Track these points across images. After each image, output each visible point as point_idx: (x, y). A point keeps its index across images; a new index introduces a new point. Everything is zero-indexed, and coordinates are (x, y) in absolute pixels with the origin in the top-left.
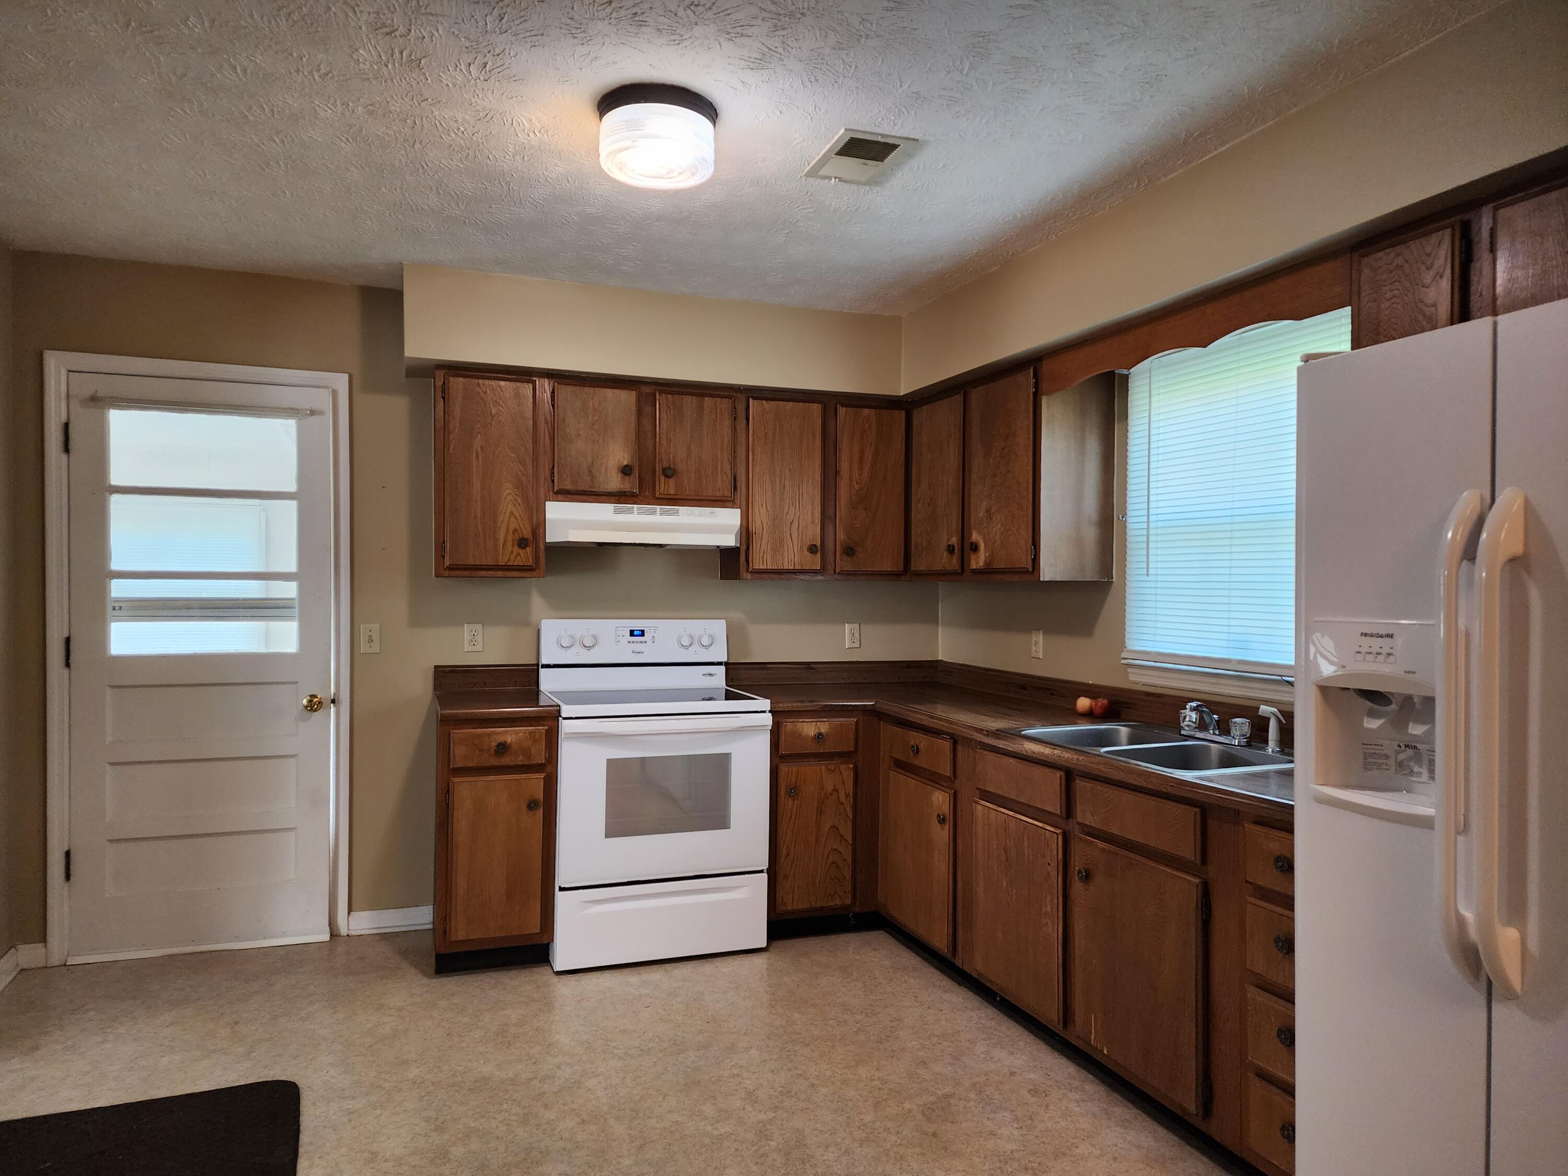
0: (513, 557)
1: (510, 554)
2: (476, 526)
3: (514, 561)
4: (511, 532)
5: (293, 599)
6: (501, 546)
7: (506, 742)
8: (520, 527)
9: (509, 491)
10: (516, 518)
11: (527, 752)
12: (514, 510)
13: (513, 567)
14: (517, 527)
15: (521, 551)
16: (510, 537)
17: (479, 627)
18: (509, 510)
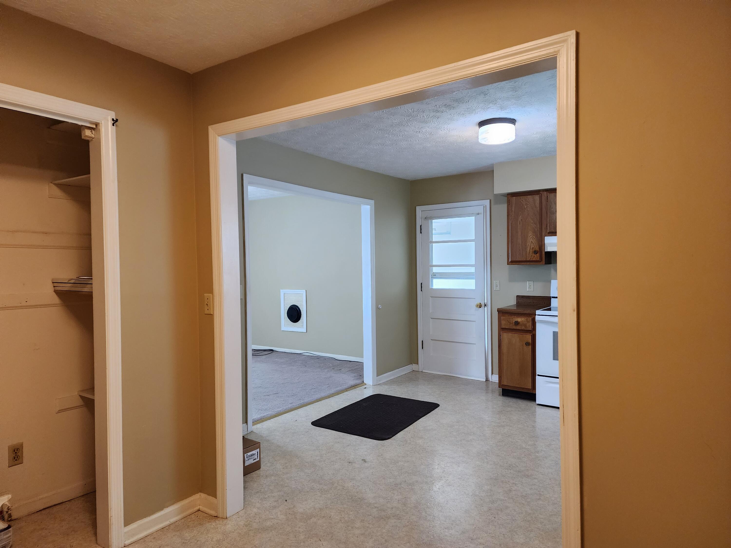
0: (532, 258)
1: (531, 257)
2: (520, 247)
3: (533, 259)
4: (532, 248)
5: (474, 273)
6: (528, 254)
7: (518, 321)
8: (535, 247)
9: (530, 234)
10: (533, 243)
11: (525, 326)
12: (533, 241)
13: (532, 261)
14: (534, 247)
15: (535, 255)
16: (531, 251)
17: (532, 283)
18: (531, 241)
